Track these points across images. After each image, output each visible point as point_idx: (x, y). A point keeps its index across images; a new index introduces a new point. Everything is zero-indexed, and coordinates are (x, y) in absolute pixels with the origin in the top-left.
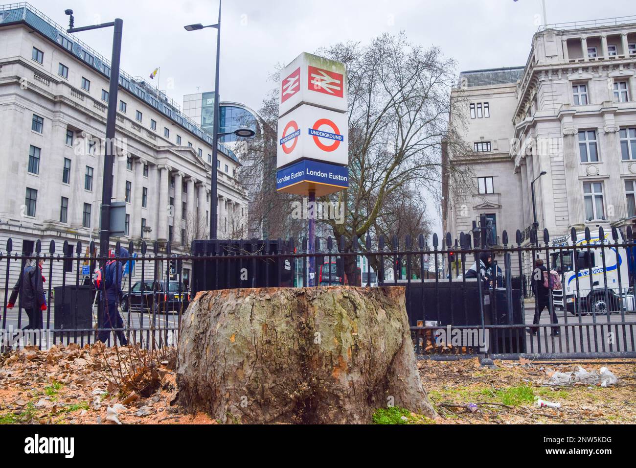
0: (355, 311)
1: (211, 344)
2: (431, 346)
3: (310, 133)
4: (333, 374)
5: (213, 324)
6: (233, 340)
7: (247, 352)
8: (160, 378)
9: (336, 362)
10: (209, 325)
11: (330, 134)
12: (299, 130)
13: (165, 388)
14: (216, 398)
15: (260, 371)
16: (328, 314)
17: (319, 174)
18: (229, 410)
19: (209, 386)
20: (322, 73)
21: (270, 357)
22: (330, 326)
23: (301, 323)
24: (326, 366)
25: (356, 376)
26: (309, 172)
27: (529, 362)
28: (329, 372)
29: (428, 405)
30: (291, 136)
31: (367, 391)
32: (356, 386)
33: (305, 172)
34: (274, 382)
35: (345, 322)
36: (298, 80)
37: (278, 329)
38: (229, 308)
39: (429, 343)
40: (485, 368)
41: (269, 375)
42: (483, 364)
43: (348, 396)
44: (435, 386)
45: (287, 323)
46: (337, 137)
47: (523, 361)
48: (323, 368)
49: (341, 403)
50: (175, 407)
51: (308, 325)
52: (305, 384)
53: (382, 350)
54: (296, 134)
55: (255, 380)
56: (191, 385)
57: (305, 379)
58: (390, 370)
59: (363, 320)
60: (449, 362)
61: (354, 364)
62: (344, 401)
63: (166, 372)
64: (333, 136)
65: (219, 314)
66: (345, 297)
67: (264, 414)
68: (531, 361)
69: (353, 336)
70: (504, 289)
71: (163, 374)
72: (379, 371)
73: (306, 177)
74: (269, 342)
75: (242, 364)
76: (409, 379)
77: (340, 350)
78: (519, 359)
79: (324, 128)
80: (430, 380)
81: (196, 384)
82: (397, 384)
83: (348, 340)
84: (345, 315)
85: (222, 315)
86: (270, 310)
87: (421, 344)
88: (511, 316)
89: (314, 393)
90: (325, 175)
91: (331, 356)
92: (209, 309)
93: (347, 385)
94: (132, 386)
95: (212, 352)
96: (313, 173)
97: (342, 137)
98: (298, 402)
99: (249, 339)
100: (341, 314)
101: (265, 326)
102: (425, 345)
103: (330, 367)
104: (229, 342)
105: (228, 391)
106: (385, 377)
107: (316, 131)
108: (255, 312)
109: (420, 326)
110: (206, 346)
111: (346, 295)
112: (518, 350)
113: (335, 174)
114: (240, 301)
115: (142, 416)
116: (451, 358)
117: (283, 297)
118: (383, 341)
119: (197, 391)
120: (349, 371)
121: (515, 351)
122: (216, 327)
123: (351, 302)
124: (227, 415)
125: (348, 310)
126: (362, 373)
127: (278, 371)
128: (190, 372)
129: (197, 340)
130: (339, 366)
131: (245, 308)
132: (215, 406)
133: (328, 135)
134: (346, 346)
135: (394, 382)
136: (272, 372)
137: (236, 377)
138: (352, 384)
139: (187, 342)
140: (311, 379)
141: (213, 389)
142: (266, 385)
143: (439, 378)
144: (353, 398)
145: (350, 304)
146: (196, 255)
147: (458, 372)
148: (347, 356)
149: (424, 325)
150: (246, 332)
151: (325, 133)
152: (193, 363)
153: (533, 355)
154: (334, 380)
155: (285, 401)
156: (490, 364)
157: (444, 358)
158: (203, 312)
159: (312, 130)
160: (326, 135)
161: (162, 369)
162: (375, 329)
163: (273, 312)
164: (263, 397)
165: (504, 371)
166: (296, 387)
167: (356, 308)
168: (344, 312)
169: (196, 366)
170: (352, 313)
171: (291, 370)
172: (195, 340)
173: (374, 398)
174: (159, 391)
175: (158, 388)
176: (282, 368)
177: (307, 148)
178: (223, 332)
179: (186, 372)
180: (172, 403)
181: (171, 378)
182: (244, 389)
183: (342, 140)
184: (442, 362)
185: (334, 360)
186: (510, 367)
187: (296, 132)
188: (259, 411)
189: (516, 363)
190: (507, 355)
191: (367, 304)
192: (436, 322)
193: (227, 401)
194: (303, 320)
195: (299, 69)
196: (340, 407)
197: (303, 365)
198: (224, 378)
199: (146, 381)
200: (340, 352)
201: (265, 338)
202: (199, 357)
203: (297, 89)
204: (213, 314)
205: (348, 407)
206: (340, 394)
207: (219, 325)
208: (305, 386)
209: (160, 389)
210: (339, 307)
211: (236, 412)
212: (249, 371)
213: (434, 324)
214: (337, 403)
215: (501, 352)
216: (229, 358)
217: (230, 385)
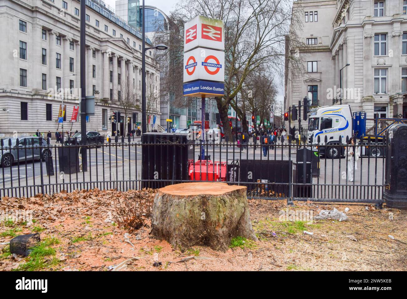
0: (225, 204)
1: (169, 216)
2: (264, 193)
3: (202, 65)
4: (216, 229)
5: (169, 208)
6: (178, 216)
7: (183, 221)
8: (142, 222)
9: (217, 224)
10: (167, 208)
11: (214, 64)
12: (197, 63)
13: (145, 226)
14: (171, 236)
15: (188, 228)
16: (215, 206)
17: (208, 88)
18: (177, 242)
19: (168, 232)
20: (210, 27)
21: (192, 222)
22: (215, 211)
23: (204, 209)
24: (213, 225)
25: (225, 229)
26: (202, 88)
27: (312, 202)
28: (214, 228)
29: (254, 236)
30: (192, 65)
31: (229, 233)
32: (225, 232)
33: (200, 88)
34: (194, 231)
35: (221, 209)
36: (196, 32)
37: (195, 212)
38: (176, 203)
39: (263, 191)
40: (289, 206)
41: (192, 229)
42: (288, 204)
43: (222, 237)
44: (263, 217)
45: (199, 209)
46: (218, 66)
47: (309, 202)
48: (212, 226)
49: (219, 239)
50: (151, 235)
51: (206, 210)
52: (205, 231)
53: (236, 217)
54: (195, 64)
55: (186, 231)
56: (160, 230)
57: (205, 230)
58: (239, 223)
59: (228, 207)
60: (273, 201)
61: (224, 225)
62: (220, 238)
63: (145, 219)
64: (215, 65)
65: (171, 205)
66: (221, 199)
67: (190, 243)
68: (313, 202)
69: (224, 214)
70: (302, 163)
71: (143, 220)
72: (234, 225)
73: (200, 90)
74: (192, 217)
75: (181, 225)
76: (247, 226)
77: (219, 220)
78: (307, 201)
79: (211, 61)
80: (261, 212)
81: (162, 230)
82: (242, 228)
83: (222, 216)
84: (221, 206)
85: (173, 205)
86: (192, 204)
87: (259, 191)
88: (305, 180)
89: (209, 235)
90: (211, 89)
91: (215, 222)
92: (167, 202)
93: (221, 232)
94: (130, 224)
95: (169, 219)
96: (204, 88)
97: (221, 65)
98: (202, 238)
99: (184, 216)
100: (219, 206)
101: (190, 211)
102: (261, 192)
103: (215, 226)
104: (176, 217)
105: (176, 234)
106: (237, 226)
107: (206, 63)
108: (186, 205)
109: (259, 182)
110: (166, 216)
111: (222, 198)
112: (307, 196)
113: (216, 87)
114: (180, 200)
115: (139, 240)
116: (273, 199)
117: (197, 199)
118: (236, 213)
119: (163, 232)
120: (222, 227)
121: (306, 197)
122: (170, 210)
123: (224, 201)
124: (176, 244)
125: (222, 204)
126: (227, 227)
127: (195, 228)
128: (160, 225)
129: (162, 213)
130: (218, 226)
131: (182, 204)
132: (171, 239)
133: (213, 65)
134: (221, 218)
135: (240, 227)
136: (193, 228)
137: (179, 230)
138: (223, 232)
139: (158, 213)
140: (207, 230)
141: (170, 233)
142: (191, 233)
143: (266, 212)
144: (223, 237)
145: (223, 202)
146: (144, 143)
147: (275, 208)
148: (221, 222)
149: (261, 182)
150: (183, 213)
151: (211, 64)
152: (161, 222)
153: (314, 199)
154: (216, 231)
155: (197, 238)
156: (292, 204)
157: (270, 199)
158: (165, 202)
159: (204, 63)
160: (212, 65)
161: (143, 218)
162: (233, 209)
163: (193, 205)
164: (189, 237)
165: (298, 208)
166: (202, 233)
167: (225, 203)
168: (221, 205)
169: (162, 223)
170: (224, 205)
171: (200, 227)
172: (161, 213)
173: (232, 235)
174: (143, 228)
175: (142, 226)
176: (196, 227)
177: (201, 73)
178: (174, 213)
179: (158, 225)
180: (150, 234)
181: (148, 222)
182: (183, 234)
183: (221, 67)
184: (269, 201)
185: (217, 223)
186: (302, 205)
187: (195, 63)
188: (188, 242)
189: (306, 203)
190: (302, 198)
191: (230, 199)
192: (267, 180)
193: (176, 238)
194: (205, 208)
195: (196, 25)
196: (218, 241)
197: (204, 225)
198: (175, 230)
199: (136, 223)
200: (219, 221)
201: (190, 216)
202: (163, 220)
203: (195, 37)
204: (169, 204)
205: (222, 240)
206: (219, 236)
207: (172, 209)
208: (205, 232)
209: (143, 226)
210: (219, 203)
211: (179, 243)
212: (184, 228)
213: (266, 181)
214: (217, 239)
215: (298, 197)
216: (176, 222)
217: (177, 232)
